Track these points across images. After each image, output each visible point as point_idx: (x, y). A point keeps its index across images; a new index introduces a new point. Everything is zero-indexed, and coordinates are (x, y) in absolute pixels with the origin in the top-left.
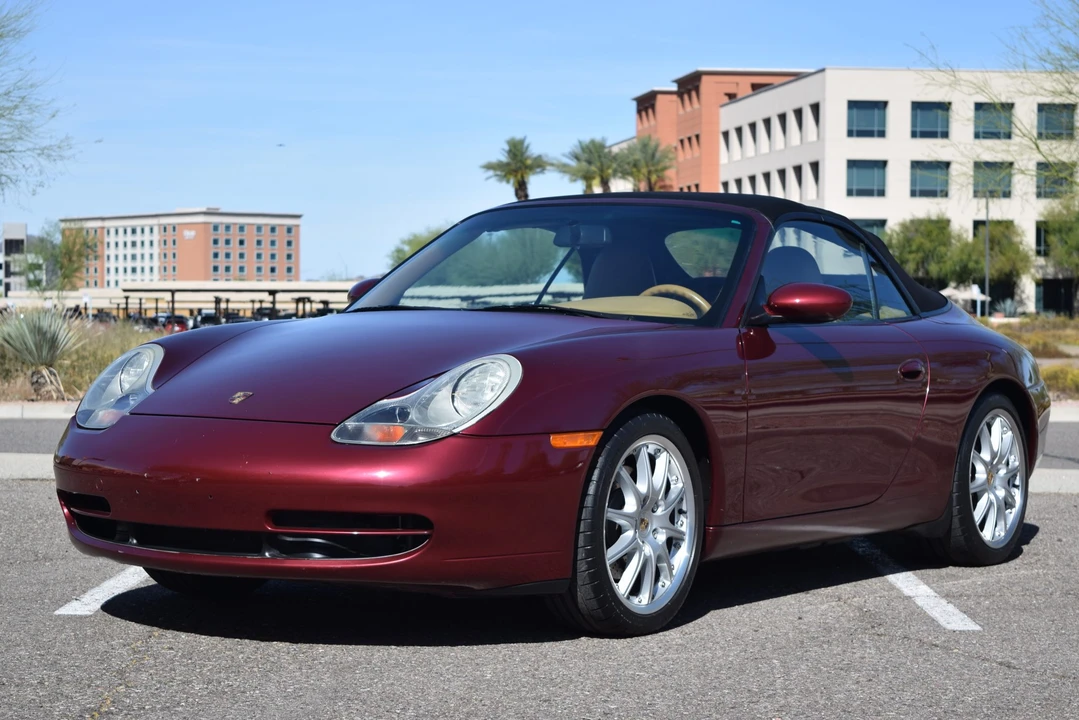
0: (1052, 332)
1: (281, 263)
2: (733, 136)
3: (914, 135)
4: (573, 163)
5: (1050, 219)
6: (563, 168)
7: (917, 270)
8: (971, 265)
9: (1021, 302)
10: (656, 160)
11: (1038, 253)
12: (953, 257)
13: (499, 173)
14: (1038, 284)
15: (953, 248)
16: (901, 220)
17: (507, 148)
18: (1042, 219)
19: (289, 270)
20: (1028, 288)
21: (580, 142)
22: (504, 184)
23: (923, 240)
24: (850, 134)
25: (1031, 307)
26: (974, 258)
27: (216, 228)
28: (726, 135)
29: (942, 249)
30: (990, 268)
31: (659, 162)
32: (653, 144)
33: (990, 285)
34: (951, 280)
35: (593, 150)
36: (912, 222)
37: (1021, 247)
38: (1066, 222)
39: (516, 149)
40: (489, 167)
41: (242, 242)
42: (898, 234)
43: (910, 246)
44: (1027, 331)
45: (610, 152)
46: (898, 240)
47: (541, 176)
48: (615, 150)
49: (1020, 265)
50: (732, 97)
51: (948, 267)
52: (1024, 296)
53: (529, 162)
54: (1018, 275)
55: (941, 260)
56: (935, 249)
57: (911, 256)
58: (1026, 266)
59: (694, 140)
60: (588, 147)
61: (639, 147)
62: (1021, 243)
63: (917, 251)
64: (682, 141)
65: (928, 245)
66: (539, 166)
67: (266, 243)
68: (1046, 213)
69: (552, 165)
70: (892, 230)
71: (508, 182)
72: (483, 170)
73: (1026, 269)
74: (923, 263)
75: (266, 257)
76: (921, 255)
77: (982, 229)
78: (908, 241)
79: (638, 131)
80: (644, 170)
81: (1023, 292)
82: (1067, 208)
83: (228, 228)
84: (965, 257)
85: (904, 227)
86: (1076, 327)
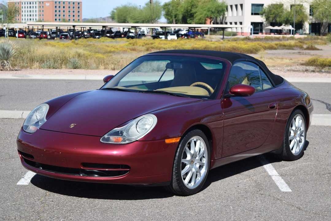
0: (314, 41)
1: (76, 14)
5: (314, 4)
7: (273, 20)
8: (289, 19)
9: (305, 30)
11: (310, 15)
12: (284, 16)
14: (310, 25)
15: (284, 13)
16: (268, 5)
18: (312, 4)
19: (79, 16)
20: (307, 26)
23: (274, 11)
25: (308, 32)
26: (290, 16)
27: (56, 3)
29: (281, 13)
30: (295, 20)
33: (295, 25)
34: (283, 23)
36: (272, 5)
37: (305, 13)
41: (64, 7)
42: (267, 9)
43: (271, 12)
44: (306, 40)
46: (267, 11)
49: (304, 19)
51: (282, 19)
52: (305, 28)
54: (304, 22)
55: (280, 17)
56: (279, 13)
57: (272, 16)
58: (306, 19)
62: (305, 12)
63: (273, 14)
65: (276, 12)
67: (71, 8)
68: (313, 2)
70: (266, 8)
73: (306, 20)
74: (275, 18)
75: (71, 12)
76: (274, 15)
77: (293, 8)
78: (270, 11)
81: (305, 27)
83: (60, 2)
84: (288, 16)
85: (269, 6)
86: (321, 39)
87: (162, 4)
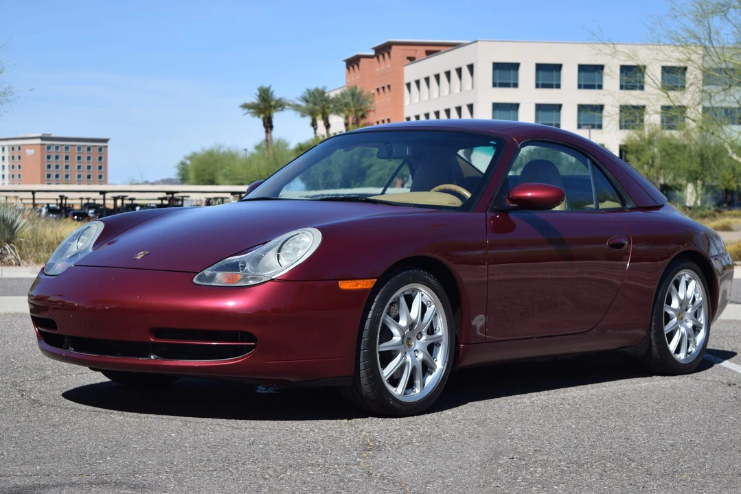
1: (95, 172)
2: (414, 86)
3: (537, 86)
4: (303, 104)
5: (629, 143)
6: (297, 108)
10: (360, 103)
13: (252, 110)
17: (258, 93)
18: (623, 143)
19: (100, 177)
21: (308, 90)
22: (256, 118)
24: (494, 85)
27: (49, 148)
28: (409, 85)
31: (362, 104)
32: (358, 90)
35: (317, 95)
38: (640, 145)
39: (265, 95)
40: (245, 106)
41: (67, 158)
45: (329, 96)
47: (281, 113)
48: (332, 95)
50: (412, 59)
53: (273, 103)
59: (386, 89)
60: (313, 93)
61: (349, 92)
64: (378, 90)
66: (281, 106)
67: (84, 159)
68: (626, 139)
69: (289, 105)
71: (259, 117)
72: (241, 109)
75: (84, 167)
79: (347, 83)
80: (353, 109)
82: (640, 136)
83: (57, 148)
87: (293, 145)
